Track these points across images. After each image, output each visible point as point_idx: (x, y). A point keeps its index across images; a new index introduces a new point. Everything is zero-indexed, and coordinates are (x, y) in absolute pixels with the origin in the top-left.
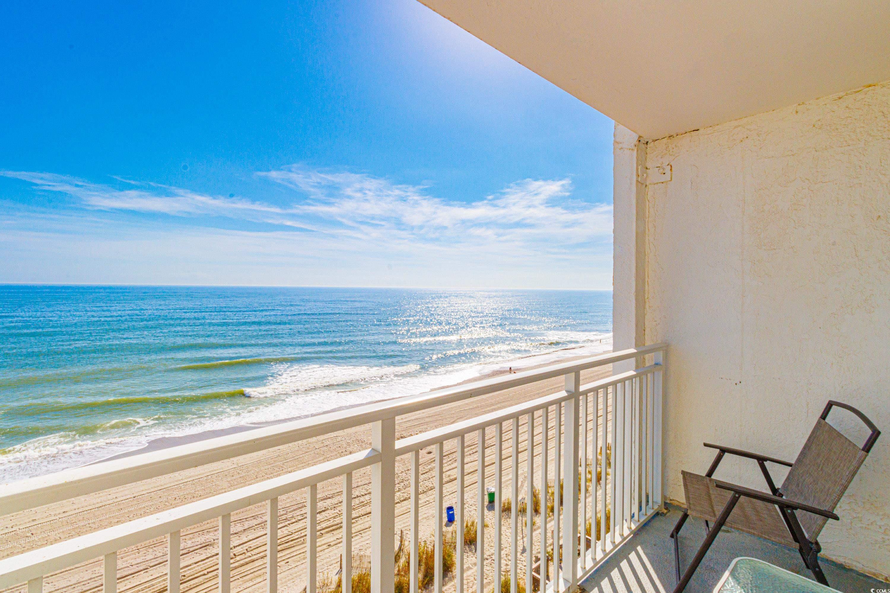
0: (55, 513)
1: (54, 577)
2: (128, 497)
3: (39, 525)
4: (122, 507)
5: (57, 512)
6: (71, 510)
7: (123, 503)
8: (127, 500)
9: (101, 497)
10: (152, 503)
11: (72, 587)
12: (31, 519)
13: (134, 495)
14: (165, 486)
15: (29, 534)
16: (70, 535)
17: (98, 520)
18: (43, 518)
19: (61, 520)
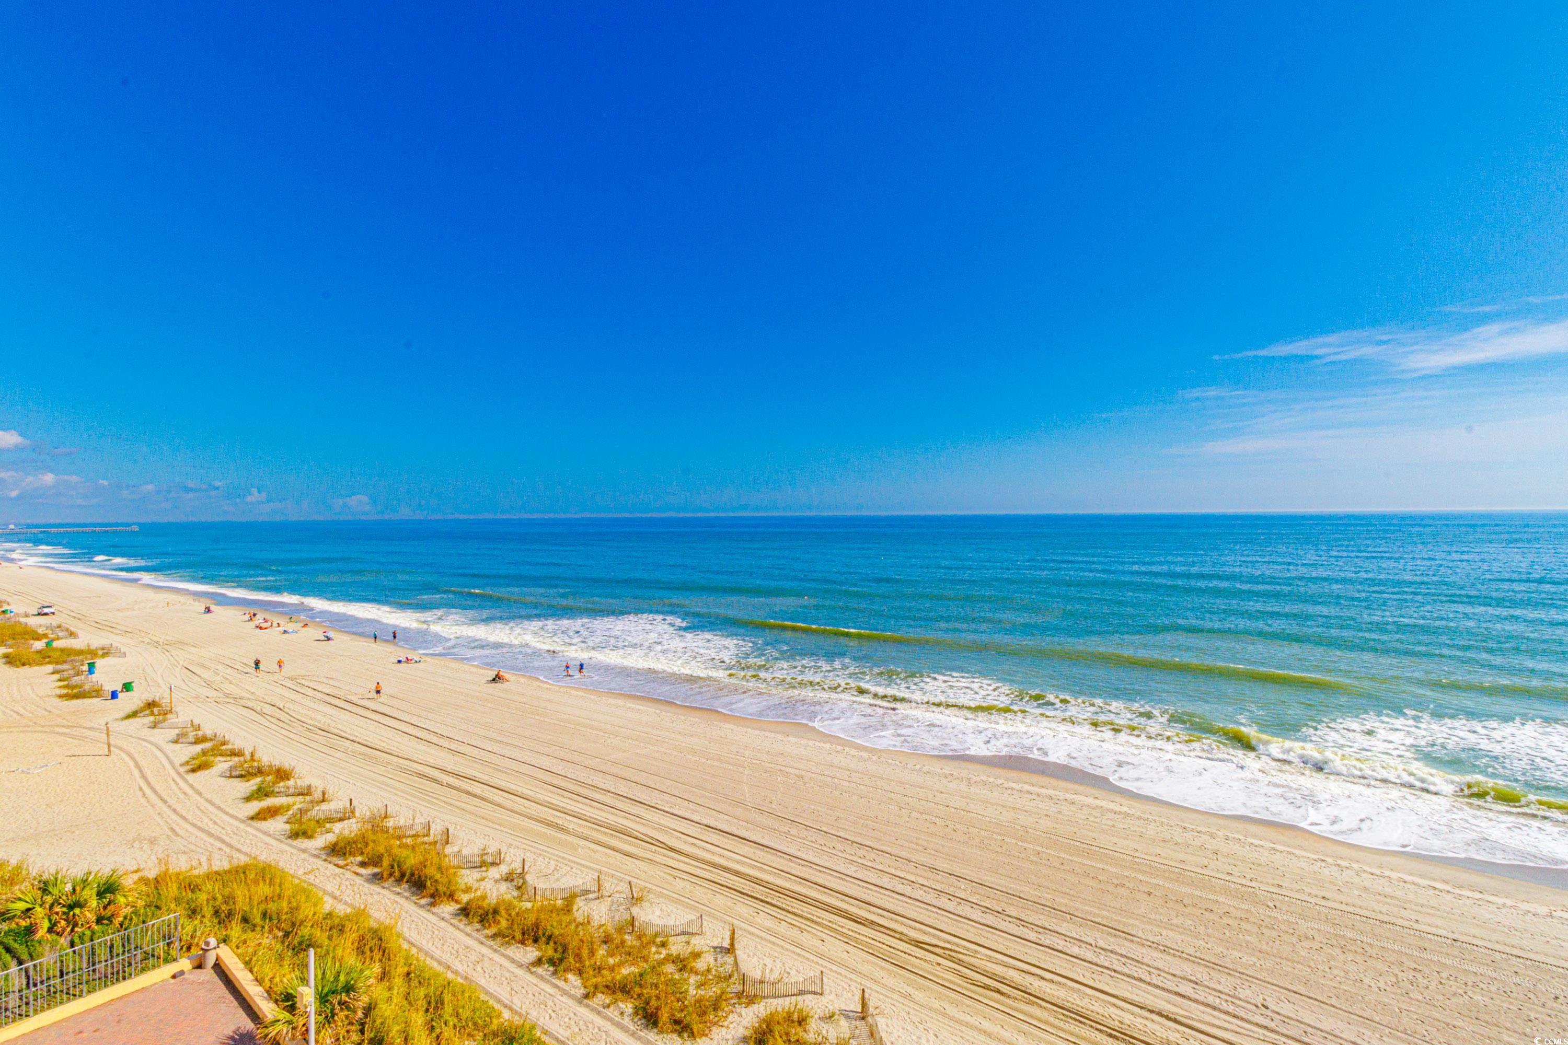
0: (1310, 891)
1: (1297, 996)
2: (1440, 932)
3: (1286, 899)
4: (1427, 945)
5: (1314, 892)
6: (1335, 901)
7: (1430, 940)
8: (1439, 939)
9: (1388, 904)
10: (1494, 975)
11: (1323, 1034)
12: (1276, 882)
13: (1455, 936)
14: (1531, 956)
15: (1271, 905)
16: (1329, 942)
17: (1379, 944)
18: (1291, 890)
19: (1317, 907)
